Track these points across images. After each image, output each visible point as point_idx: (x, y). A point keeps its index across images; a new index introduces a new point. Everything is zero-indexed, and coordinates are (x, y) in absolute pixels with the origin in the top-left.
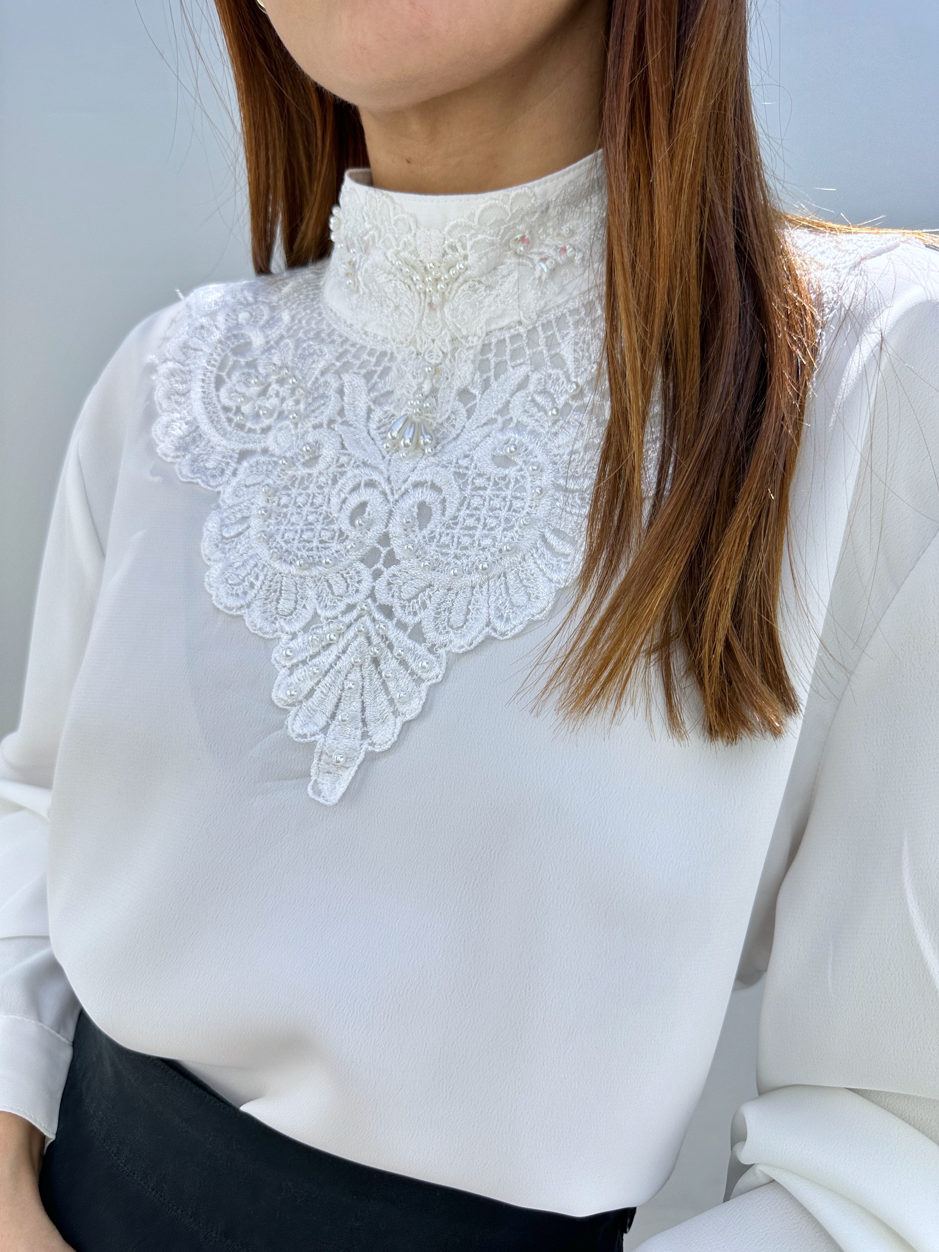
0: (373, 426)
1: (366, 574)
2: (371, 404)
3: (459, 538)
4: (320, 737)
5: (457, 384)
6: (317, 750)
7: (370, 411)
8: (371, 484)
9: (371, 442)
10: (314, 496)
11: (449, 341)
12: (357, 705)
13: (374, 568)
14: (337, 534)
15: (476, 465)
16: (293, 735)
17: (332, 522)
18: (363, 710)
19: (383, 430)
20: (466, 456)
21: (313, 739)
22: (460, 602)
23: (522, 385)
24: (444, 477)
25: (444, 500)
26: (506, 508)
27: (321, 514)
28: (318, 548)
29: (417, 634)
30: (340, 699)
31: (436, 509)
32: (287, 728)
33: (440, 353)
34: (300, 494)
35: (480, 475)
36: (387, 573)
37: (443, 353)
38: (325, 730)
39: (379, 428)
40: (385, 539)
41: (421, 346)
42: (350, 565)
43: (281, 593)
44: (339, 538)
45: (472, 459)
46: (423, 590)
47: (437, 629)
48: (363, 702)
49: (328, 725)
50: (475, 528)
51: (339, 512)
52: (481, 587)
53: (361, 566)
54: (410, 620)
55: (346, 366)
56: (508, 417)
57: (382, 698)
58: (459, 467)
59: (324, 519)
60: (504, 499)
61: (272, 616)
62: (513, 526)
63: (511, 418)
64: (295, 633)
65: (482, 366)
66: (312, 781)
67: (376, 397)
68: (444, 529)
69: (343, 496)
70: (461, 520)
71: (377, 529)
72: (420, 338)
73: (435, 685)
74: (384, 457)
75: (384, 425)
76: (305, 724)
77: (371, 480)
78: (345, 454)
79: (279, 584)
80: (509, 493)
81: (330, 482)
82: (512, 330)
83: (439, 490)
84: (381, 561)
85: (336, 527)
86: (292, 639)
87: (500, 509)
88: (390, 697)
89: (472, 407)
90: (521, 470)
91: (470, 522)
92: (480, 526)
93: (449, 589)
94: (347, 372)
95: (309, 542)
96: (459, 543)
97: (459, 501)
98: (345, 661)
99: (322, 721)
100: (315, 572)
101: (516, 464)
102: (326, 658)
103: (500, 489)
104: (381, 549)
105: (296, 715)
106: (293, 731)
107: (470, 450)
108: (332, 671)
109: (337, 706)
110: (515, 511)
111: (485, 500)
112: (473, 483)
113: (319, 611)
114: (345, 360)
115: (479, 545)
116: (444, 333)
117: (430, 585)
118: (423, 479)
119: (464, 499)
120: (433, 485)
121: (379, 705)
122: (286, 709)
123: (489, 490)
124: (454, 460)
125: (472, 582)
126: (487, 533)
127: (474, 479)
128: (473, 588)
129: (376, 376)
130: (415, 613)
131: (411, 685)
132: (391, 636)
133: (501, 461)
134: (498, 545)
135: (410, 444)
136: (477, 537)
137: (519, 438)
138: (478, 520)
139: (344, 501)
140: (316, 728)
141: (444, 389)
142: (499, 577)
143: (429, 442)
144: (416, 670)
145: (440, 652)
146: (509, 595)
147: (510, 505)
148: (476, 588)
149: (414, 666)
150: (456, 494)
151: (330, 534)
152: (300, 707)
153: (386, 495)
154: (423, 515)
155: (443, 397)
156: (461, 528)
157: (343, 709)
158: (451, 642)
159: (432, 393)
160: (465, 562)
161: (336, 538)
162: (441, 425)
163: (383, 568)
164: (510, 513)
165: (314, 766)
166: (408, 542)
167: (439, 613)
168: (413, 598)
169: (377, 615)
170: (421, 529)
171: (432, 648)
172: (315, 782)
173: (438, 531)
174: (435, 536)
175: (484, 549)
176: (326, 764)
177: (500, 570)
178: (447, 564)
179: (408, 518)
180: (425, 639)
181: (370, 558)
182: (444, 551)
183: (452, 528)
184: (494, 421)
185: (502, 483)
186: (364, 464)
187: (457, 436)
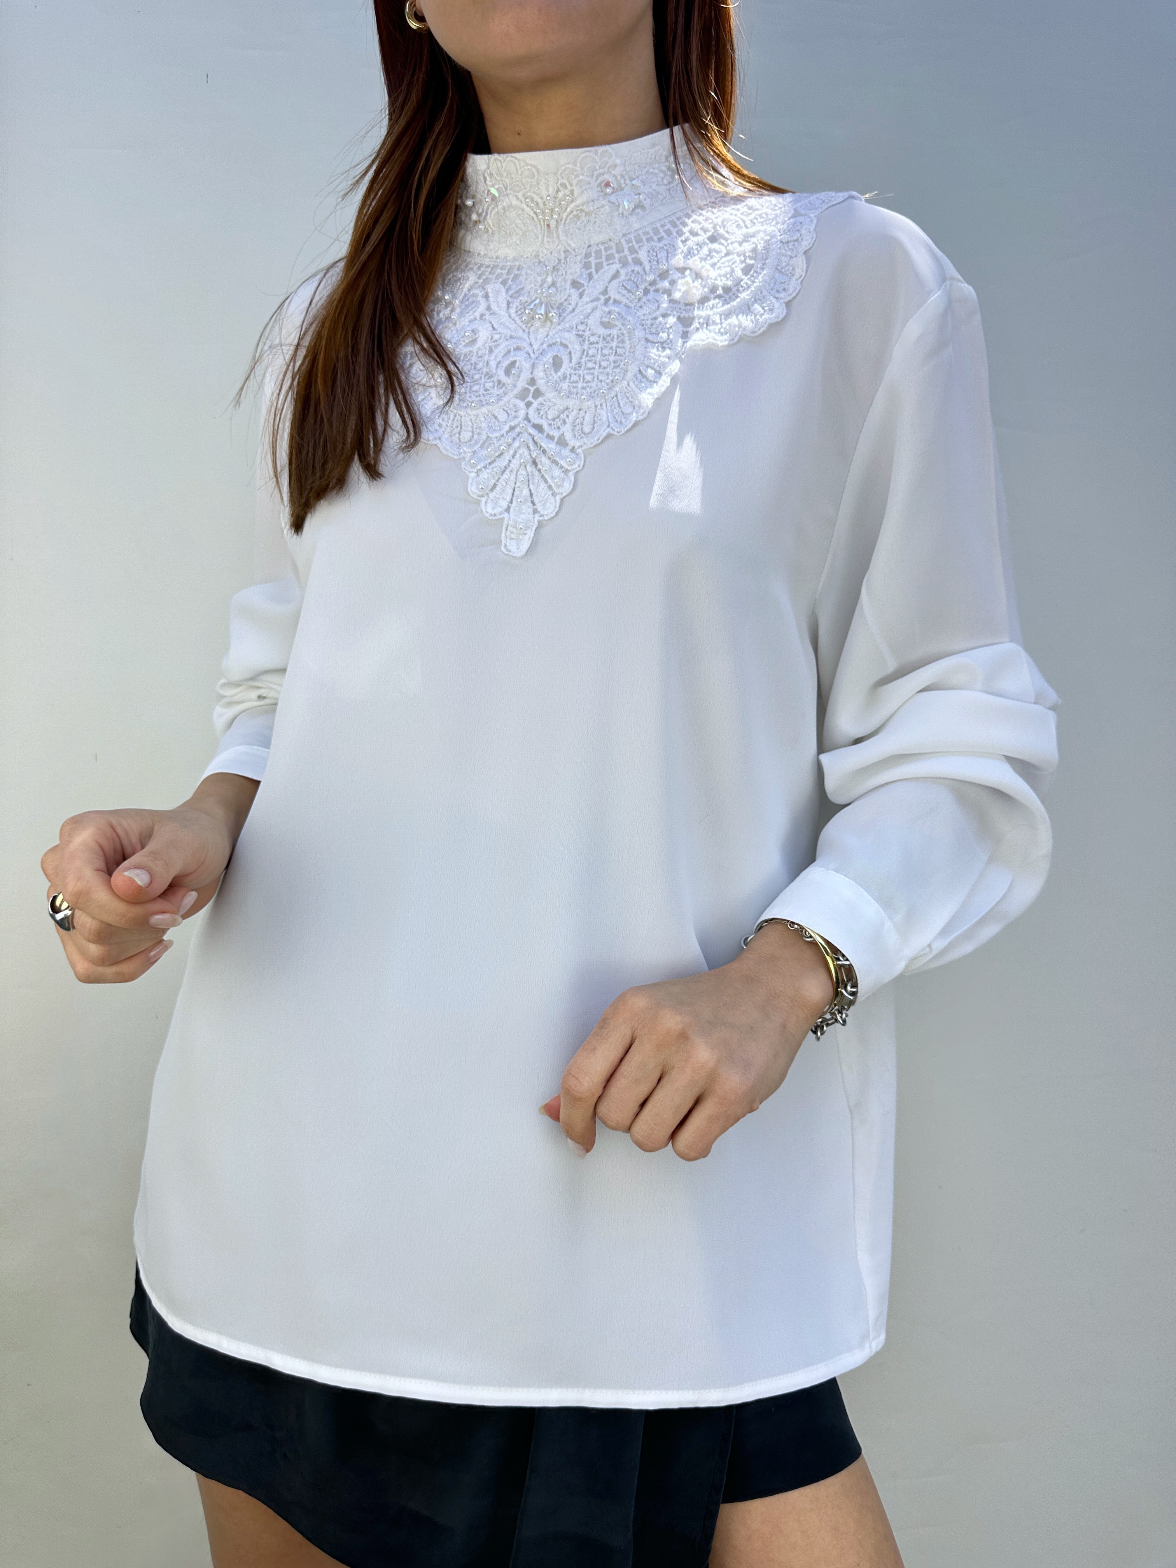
0: (513, 311)
1: (521, 405)
2: (509, 298)
3: (584, 376)
4: (506, 515)
5: (569, 278)
6: (506, 522)
7: (508, 303)
8: (518, 349)
9: (513, 322)
10: (475, 364)
11: (563, 252)
12: (526, 492)
13: (526, 401)
14: (496, 384)
16: (487, 515)
17: (491, 377)
18: (531, 495)
19: (519, 312)
20: (582, 323)
21: (500, 516)
22: (588, 418)
23: (615, 276)
24: (570, 338)
25: (570, 353)
26: (613, 354)
28: (484, 395)
29: (562, 442)
30: (514, 490)
31: (565, 358)
32: (482, 511)
33: (556, 259)
35: (593, 335)
36: (535, 404)
37: (558, 259)
38: (508, 510)
39: (517, 312)
40: (532, 382)
41: (542, 257)
42: (509, 402)
43: (461, 428)
44: (498, 386)
45: (587, 325)
46: (563, 412)
47: (575, 436)
48: (530, 491)
49: (509, 508)
50: (593, 368)
51: (496, 369)
52: (601, 405)
53: (517, 402)
54: (556, 434)
55: (486, 281)
56: (607, 297)
57: (543, 485)
58: (578, 331)
60: (611, 348)
62: (619, 365)
63: (610, 297)
64: (476, 451)
65: (587, 266)
66: (503, 545)
67: (512, 294)
68: (572, 371)
69: (498, 360)
70: (584, 364)
71: (525, 376)
72: (542, 252)
73: (579, 471)
74: (524, 331)
76: (494, 508)
77: (518, 346)
78: (497, 334)
80: (614, 344)
81: (487, 352)
82: (605, 244)
83: (566, 346)
84: (531, 395)
85: (495, 379)
86: (474, 454)
87: (609, 355)
88: (548, 484)
89: (582, 292)
91: (590, 365)
92: (597, 366)
93: (580, 410)
94: (489, 284)
95: (477, 392)
96: (584, 379)
97: (580, 352)
98: (515, 463)
99: (504, 504)
100: (484, 410)
101: (617, 326)
102: (502, 463)
103: (607, 342)
104: (530, 388)
105: (486, 502)
106: (487, 512)
107: (585, 319)
108: (507, 470)
109: (513, 495)
110: (619, 355)
111: (598, 350)
112: (589, 340)
113: (490, 435)
114: (484, 277)
115: (598, 379)
116: (559, 247)
117: (567, 409)
118: (554, 341)
119: (584, 350)
120: (562, 344)
121: (541, 490)
122: (479, 498)
123: (600, 343)
124: (575, 326)
125: (595, 403)
126: (602, 370)
127: (589, 337)
128: (596, 407)
129: (510, 281)
130: (559, 428)
131: (562, 475)
132: (544, 445)
133: (606, 325)
134: (610, 378)
135: (542, 317)
136: (596, 374)
137: (617, 310)
138: (595, 363)
139: (499, 362)
140: (502, 509)
141: (561, 282)
142: (613, 398)
143: (555, 315)
144: (564, 465)
145: (579, 451)
146: (620, 408)
147: (616, 352)
148: (599, 407)
149: (562, 463)
150: (577, 347)
151: (491, 384)
152: (488, 497)
153: (529, 354)
154: (557, 363)
155: (561, 286)
156: (585, 369)
157: (517, 496)
158: (585, 443)
159: (553, 284)
160: (589, 391)
161: (496, 387)
162: (562, 304)
163: (533, 401)
164: (616, 357)
165: (503, 535)
166: (548, 382)
167: (575, 426)
168: (556, 418)
169: (532, 431)
170: (556, 372)
171: (573, 450)
172: (505, 545)
173: (568, 373)
174: (567, 376)
175: (601, 381)
176: (512, 533)
177: (613, 394)
178: (577, 394)
179: (546, 366)
180: (567, 445)
181: (523, 395)
182: (574, 385)
183: (578, 370)
184: (598, 299)
185: (609, 338)
186: (511, 337)
187: (574, 310)
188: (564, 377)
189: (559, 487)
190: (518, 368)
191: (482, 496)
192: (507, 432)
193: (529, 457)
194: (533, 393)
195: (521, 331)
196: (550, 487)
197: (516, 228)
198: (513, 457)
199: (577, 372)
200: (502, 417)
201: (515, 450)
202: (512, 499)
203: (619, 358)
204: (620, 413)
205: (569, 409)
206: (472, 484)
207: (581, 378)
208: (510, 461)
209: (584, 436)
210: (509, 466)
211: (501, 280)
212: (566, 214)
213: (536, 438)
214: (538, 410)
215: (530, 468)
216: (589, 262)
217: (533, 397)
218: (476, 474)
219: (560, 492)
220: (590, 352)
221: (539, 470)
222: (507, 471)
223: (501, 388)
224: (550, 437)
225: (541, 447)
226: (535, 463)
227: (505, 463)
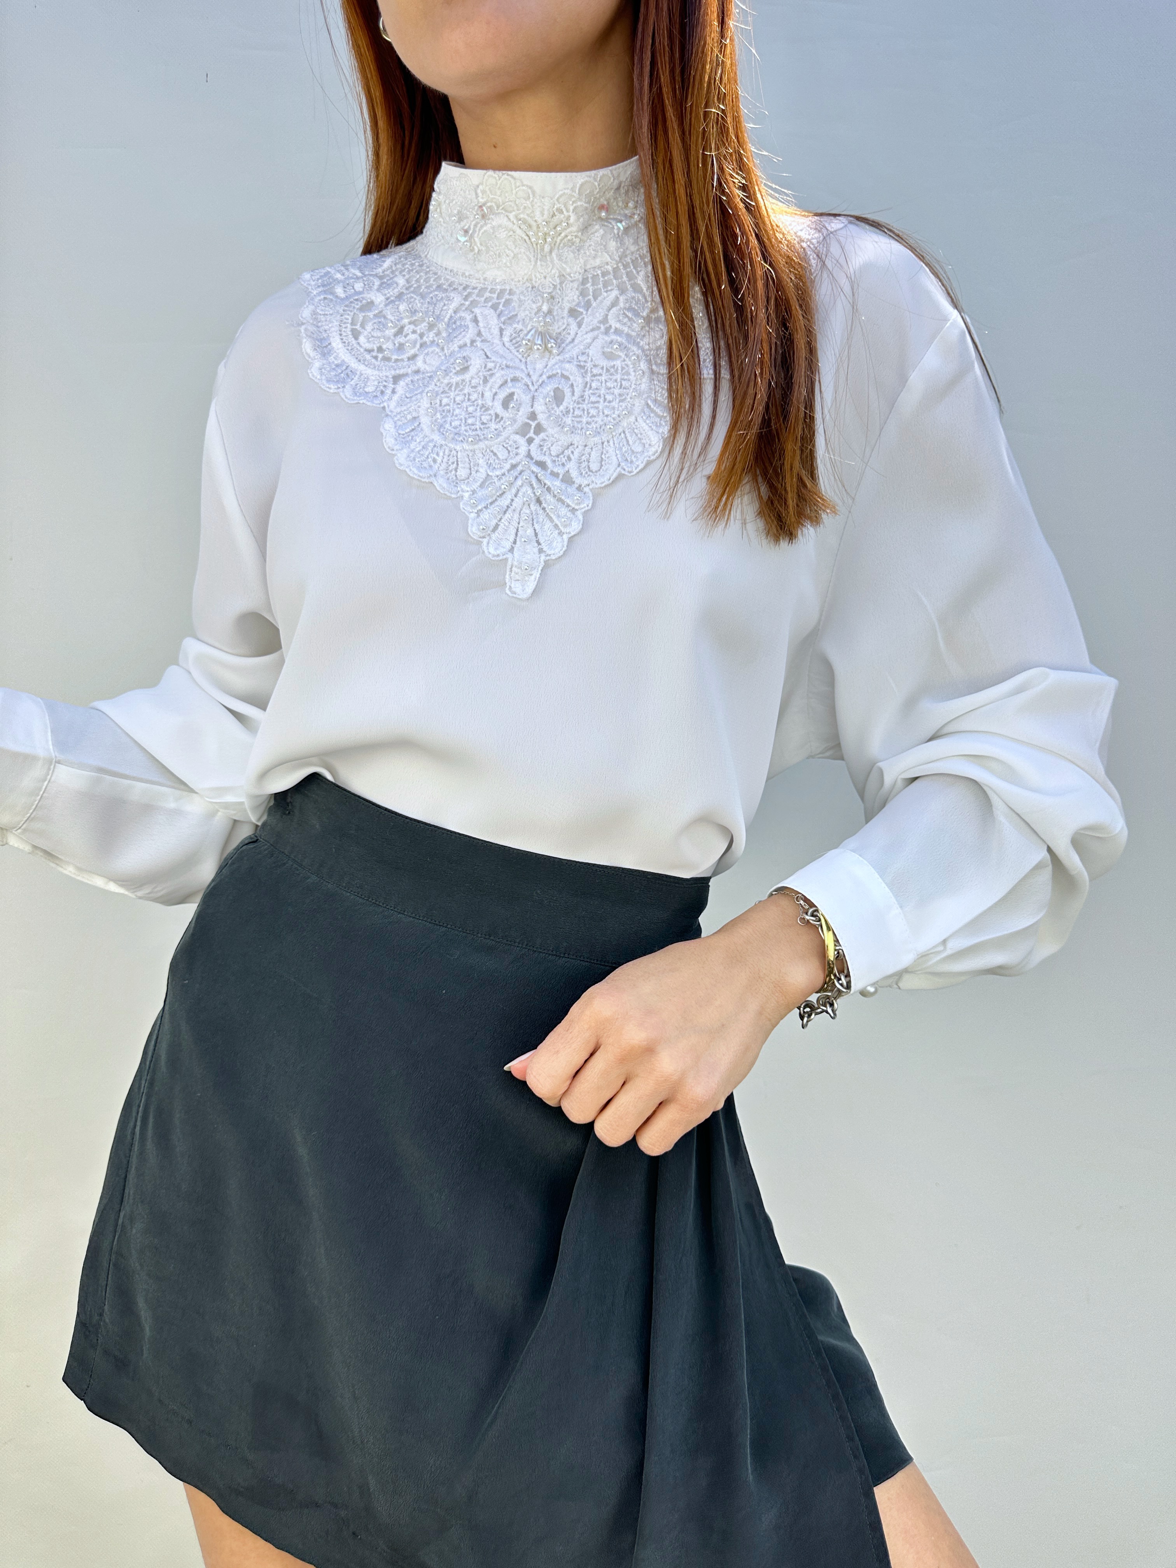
0: (506, 339)
1: (522, 441)
2: (502, 325)
3: (588, 410)
4: (509, 556)
5: (567, 306)
6: (510, 563)
7: (501, 330)
8: (515, 380)
9: (508, 351)
10: (469, 394)
11: (558, 277)
12: (530, 531)
13: (527, 437)
14: (494, 417)
15: (592, 359)
16: (490, 556)
17: (487, 409)
18: (536, 535)
19: (514, 341)
20: (583, 354)
21: (505, 557)
22: (594, 455)
23: (614, 304)
24: (570, 369)
25: (572, 385)
26: (619, 387)
27: (477, 406)
28: (480, 428)
29: (567, 480)
30: (517, 530)
31: (567, 392)
32: (484, 552)
33: (551, 285)
34: (458, 395)
35: (595, 366)
36: (537, 440)
37: (553, 285)
38: (512, 550)
39: (511, 341)
40: (533, 416)
41: (536, 282)
42: (508, 438)
43: (458, 464)
44: (495, 420)
45: (588, 355)
46: (568, 448)
47: (582, 474)
48: (535, 530)
49: (513, 547)
50: (598, 402)
51: (493, 402)
52: (608, 442)
53: (517, 437)
54: (561, 471)
55: (474, 303)
56: (608, 325)
57: (548, 525)
58: (580, 361)
59: (481, 408)
60: (616, 381)
61: (453, 482)
62: (625, 399)
63: (610, 326)
64: (474, 490)
65: (583, 293)
66: (508, 587)
67: (505, 320)
68: (575, 405)
69: (494, 391)
70: (587, 397)
71: (525, 409)
72: (535, 276)
73: (588, 510)
74: (521, 361)
75: (515, 338)
76: (496, 549)
77: (515, 377)
78: (491, 362)
79: (455, 458)
80: (618, 377)
81: (481, 382)
82: (603, 269)
83: (567, 378)
84: (532, 431)
85: (492, 412)
86: (473, 494)
87: (614, 387)
88: (554, 524)
89: (580, 321)
90: (624, 360)
91: (593, 399)
92: (602, 400)
93: (586, 446)
94: (477, 307)
95: (473, 425)
96: (588, 413)
97: (583, 384)
98: (518, 503)
99: (508, 545)
100: (482, 445)
101: (620, 357)
102: (504, 502)
103: (612, 374)
104: (531, 422)
105: (488, 543)
106: (489, 553)
107: (585, 349)
109: (516, 535)
110: (624, 388)
111: (602, 383)
112: (591, 372)
113: (490, 474)
114: (471, 299)
115: (603, 413)
116: (553, 271)
117: (571, 444)
118: (554, 372)
119: (587, 383)
120: (563, 376)
121: (546, 531)
122: (481, 539)
123: (604, 375)
124: (575, 357)
125: (602, 439)
126: (608, 404)
127: (591, 368)
128: (603, 443)
129: (501, 306)
130: (563, 465)
131: (569, 514)
132: (548, 483)
133: (609, 356)
134: (617, 413)
135: (540, 348)
136: (601, 408)
137: (619, 339)
138: (599, 396)
139: (496, 394)
140: (505, 550)
141: (557, 310)
142: (620, 434)
143: (554, 346)
144: (570, 503)
145: (586, 489)
146: (629, 445)
147: (621, 385)
148: (606, 443)
149: (568, 501)
150: (580, 380)
151: (488, 417)
152: (490, 538)
153: (528, 386)
154: (558, 397)
155: (557, 315)
156: (589, 403)
157: (521, 536)
158: (593, 482)
159: (550, 312)
160: (594, 426)
161: (493, 420)
162: (560, 333)
163: (534, 436)
164: (622, 390)
165: (507, 576)
166: (550, 416)
167: (580, 463)
168: (560, 455)
169: (535, 469)
170: (558, 406)
171: (579, 488)
172: (510, 587)
173: (571, 407)
174: (569, 410)
175: (607, 416)
176: (517, 574)
177: (621, 430)
178: (582, 429)
179: (547, 400)
180: (574, 483)
181: (523, 431)
182: (578, 419)
183: (582, 404)
184: (599, 328)
185: (612, 370)
186: (507, 367)
187: (573, 340)
188: (567, 412)
189: (565, 526)
190: (517, 400)
191: (484, 537)
192: (509, 471)
193: (532, 495)
194: (535, 428)
195: (517, 361)
196: (556, 526)
197: (506, 250)
198: (516, 496)
199: (580, 405)
200: (502, 454)
201: (517, 488)
202: (515, 540)
203: (625, 390)
204: (630, 452)
205: (574, 444)
206: (472, 525)
207: (586, 412)
208: (512, 500)
209: (591, 473)
210: (511, 505)
211: (490, 304)
212: (560, 238)
213: (539, 475)
214: (541, 446)
215: (533, 507)
216: (587, 288)
217: (534, 433)
218: (476, 515)
219: (568, 531)
220: (594, 385)
221: (544, 509)
222: (510, 511)
223: (500, 422)
224: (555, 475)
225: (545, 484)
226: (539, 501)
227: (508, 502)
